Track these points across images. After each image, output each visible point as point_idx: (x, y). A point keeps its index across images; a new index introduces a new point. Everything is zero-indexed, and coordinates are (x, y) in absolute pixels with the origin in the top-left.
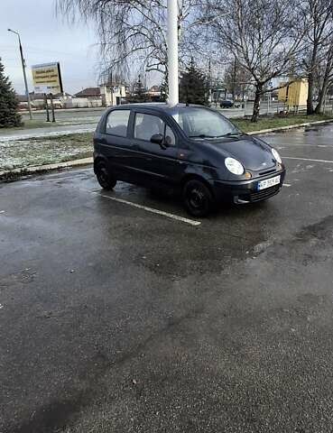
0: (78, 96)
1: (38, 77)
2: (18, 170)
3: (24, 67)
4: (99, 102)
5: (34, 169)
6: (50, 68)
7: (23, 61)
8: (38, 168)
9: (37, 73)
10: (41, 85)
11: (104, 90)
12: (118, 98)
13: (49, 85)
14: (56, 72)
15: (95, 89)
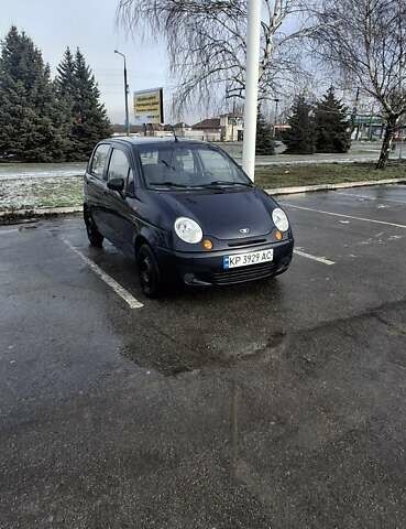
0: (195, 128)
1: (139, 105)
2: (22, 212)
3: (126, 92)
4: (217, 136)
5: (42, 212)
6: (152, 94)
7: (127, 86)
8: (47, 211)
9: (139, 99)
10: (141, 114)
11: (225, 122)
12: (239, 131)
13: (150, 114)
14: (158, 100)
15: (213, 120)
